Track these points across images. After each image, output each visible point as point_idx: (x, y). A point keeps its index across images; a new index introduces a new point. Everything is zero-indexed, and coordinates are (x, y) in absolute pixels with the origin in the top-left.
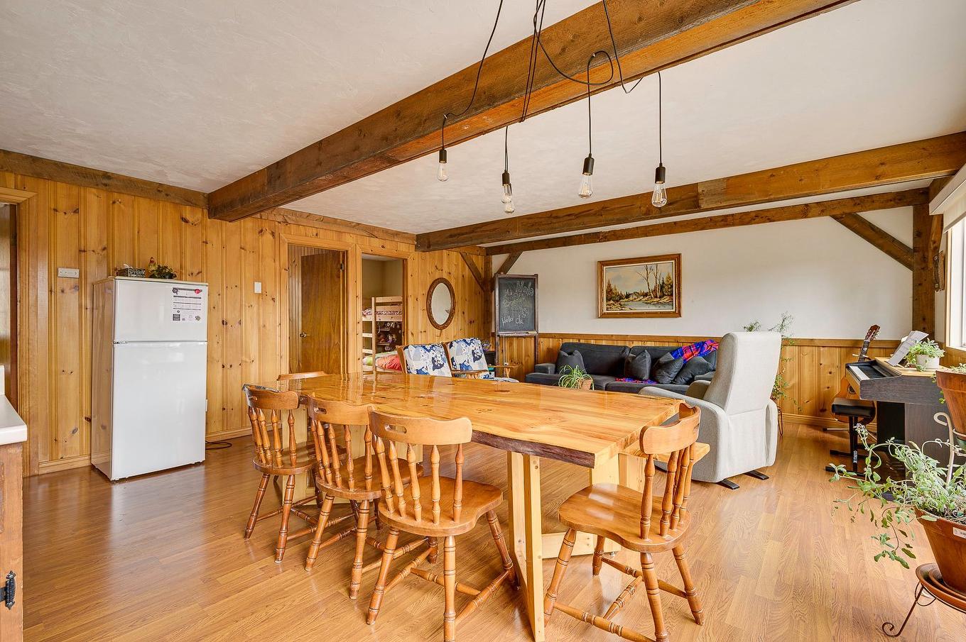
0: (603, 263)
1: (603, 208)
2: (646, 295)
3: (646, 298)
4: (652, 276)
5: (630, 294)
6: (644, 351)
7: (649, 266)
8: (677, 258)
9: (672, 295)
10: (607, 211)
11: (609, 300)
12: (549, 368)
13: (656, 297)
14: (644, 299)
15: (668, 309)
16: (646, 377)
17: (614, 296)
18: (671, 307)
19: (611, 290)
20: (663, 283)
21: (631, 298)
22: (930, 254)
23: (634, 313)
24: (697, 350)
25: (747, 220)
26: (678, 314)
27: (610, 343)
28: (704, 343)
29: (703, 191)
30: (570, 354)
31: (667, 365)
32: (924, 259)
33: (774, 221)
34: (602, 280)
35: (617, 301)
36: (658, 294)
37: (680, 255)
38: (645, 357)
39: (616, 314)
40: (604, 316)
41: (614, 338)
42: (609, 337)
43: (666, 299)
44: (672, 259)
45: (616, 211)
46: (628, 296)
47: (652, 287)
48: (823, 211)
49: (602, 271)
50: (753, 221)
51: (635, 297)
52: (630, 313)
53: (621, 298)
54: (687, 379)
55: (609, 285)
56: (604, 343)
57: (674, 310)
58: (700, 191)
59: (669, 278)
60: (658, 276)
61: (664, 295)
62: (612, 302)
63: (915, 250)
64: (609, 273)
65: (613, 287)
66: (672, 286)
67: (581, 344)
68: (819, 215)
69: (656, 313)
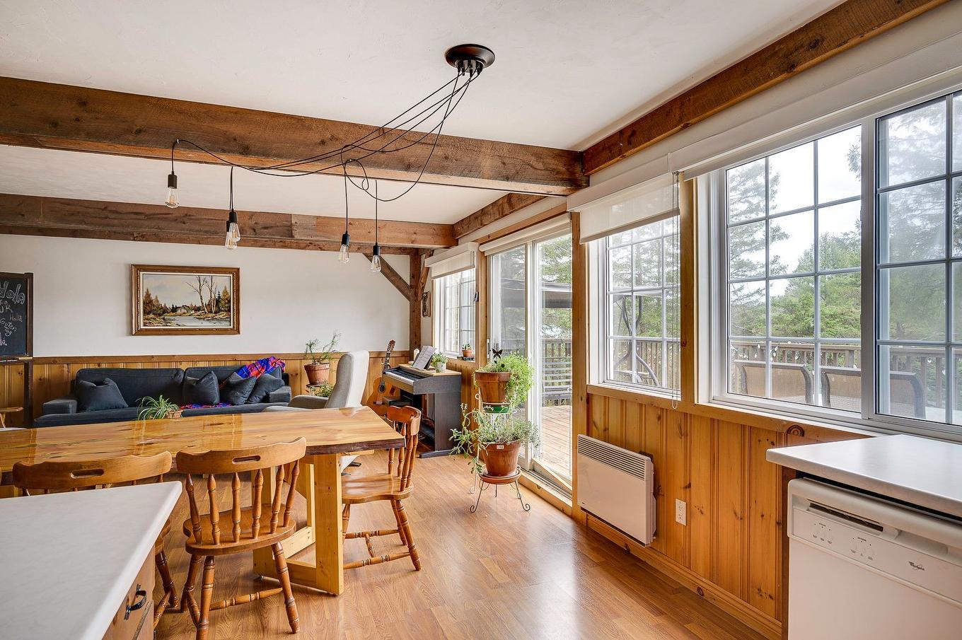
0: (140, 268)
1: (186, 215)
2: (198, 309)
3: (199, 313)
4: (205, 289)
5: (177, 308)
6: (210, 372)
7: (202, 278)
8: (235, 273)
9: (229, 311)
10: (191, 219)
11: (148, 314)
12: (71, 406)
13: (211, 312)
14: (196, 314)
15: (224, 325)
16: (217, 400)
17: (155, 308)
18: (228, 323)
19: (151, 301)
20: (219, 297)
21: (179, 312)
22: (420, 291)
23: (182, 330)
24: (263, 368)
25: (302, 245)
26: (236, 330)
27: (148, 366)
28: (268, 360)
29: (296, 223)
30: (99, 383)
31: (239, 386)
32: (416, 294)
33: (324, 250)
34: (138, 289)
35: (160, 315)
36: (213, 310)
37: (238, 269)
38: (212, 379)
39: (159, 330)
40: (140, 332)
41: (155, 359)
42: (151, 358)
43: (222, 315)
44: (230, 273)
45: (203, 222)
46: (174, 310)
47: (206, 301)
48: (359, 249)
49: (138, 277)
50: (307, 248)
51: (183, 311)
52: (177, 330)
53: (165, 311)
54: (261, 397)
55: (148, 295)
56: (140, 366)
57: (232, 327)
58: (293, 222)
59: (225, 292)
60: (213, 289)
61: (220, 310)
62: (151, 316)
63: (411, 287)
64: (149, 282)
65: (153, 297)
66: (229, 301)
67: (103, 370)
68: (356, 251)
69: (212, 330)
